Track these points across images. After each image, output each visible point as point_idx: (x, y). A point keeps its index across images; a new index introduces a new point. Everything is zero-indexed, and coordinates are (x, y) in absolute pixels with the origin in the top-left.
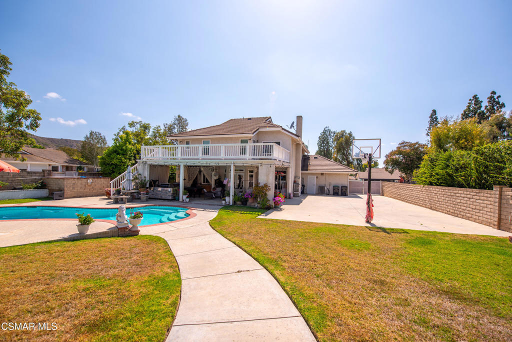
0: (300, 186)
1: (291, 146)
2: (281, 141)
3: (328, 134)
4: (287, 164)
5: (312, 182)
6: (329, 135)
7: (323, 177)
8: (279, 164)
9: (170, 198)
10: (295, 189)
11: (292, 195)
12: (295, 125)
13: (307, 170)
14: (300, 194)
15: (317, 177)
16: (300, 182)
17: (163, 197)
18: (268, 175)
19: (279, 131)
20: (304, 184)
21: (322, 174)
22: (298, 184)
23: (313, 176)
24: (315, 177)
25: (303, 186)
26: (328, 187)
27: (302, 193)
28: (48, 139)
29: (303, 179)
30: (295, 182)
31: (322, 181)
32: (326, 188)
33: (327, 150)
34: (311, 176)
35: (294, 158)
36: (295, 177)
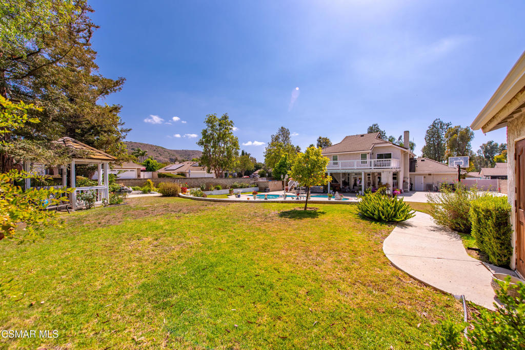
0: (409, 184)
1: (401, 156)
2: (392, 153)
3: (439, 127)
4: (399, 170)
5: (420, 181)
6: (441, 127)
7: (431, 177)
8: (394, 170)
9: (322, 192)
10: (405, 187)
11: (403, 191)
12: (403, 138)
13: (414, 171)
14: (409, 191)
15: (425, 177)
16: (408, 181)
17: (318, 191)
18: (388, 178)
19: (391, 146)
20: (412, 183)
21: (430, 175)
22: (407, 183)
23: (420, 176)
24: (423, 177)
25: (411, 184)
26: (436, 185)
27: (411, 189)
28: (175, 151)
29: (410, 179)
30: (404, 181)
31: (430, 180)
32: (434, 186)
33: (438, 144)
34: (418, 176)
35: (403, 164)
36: (404, 178)
